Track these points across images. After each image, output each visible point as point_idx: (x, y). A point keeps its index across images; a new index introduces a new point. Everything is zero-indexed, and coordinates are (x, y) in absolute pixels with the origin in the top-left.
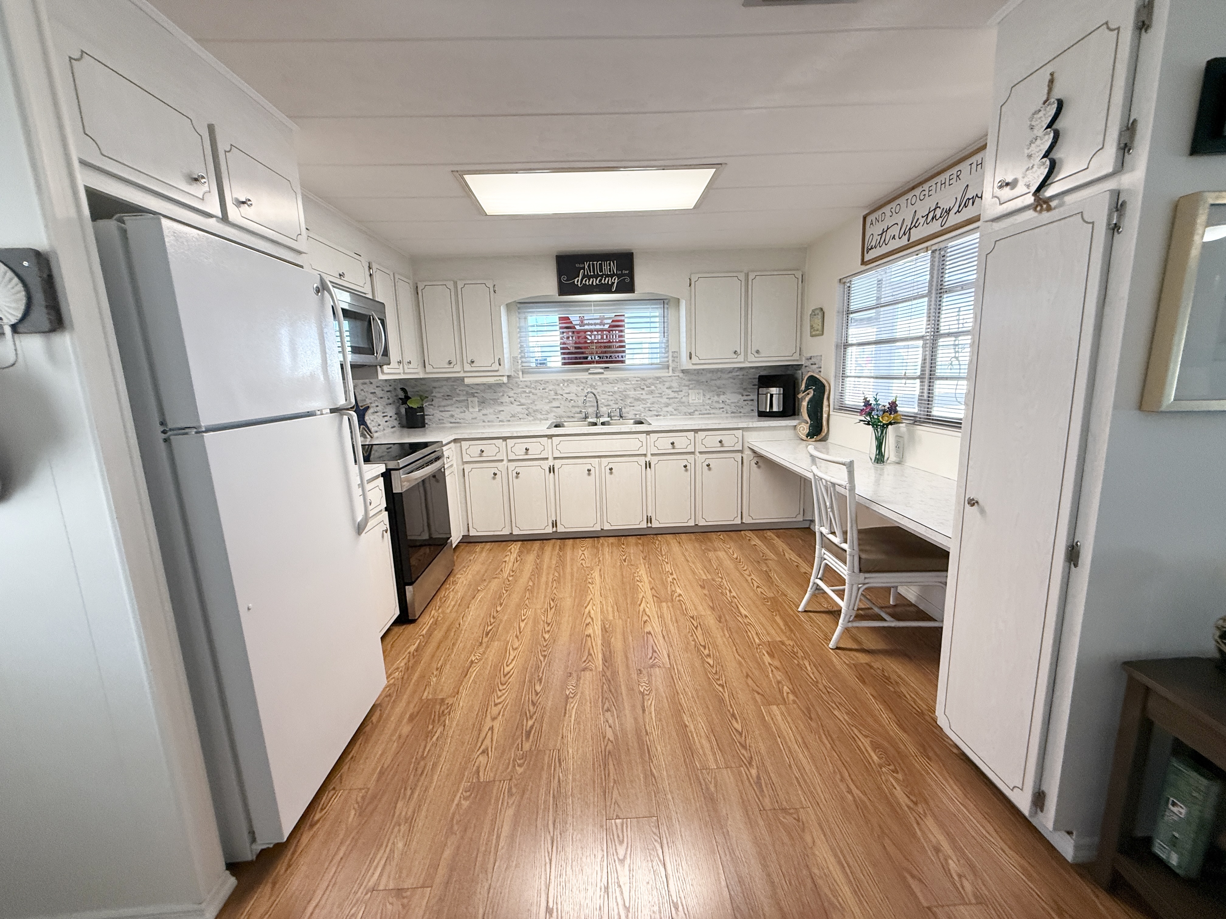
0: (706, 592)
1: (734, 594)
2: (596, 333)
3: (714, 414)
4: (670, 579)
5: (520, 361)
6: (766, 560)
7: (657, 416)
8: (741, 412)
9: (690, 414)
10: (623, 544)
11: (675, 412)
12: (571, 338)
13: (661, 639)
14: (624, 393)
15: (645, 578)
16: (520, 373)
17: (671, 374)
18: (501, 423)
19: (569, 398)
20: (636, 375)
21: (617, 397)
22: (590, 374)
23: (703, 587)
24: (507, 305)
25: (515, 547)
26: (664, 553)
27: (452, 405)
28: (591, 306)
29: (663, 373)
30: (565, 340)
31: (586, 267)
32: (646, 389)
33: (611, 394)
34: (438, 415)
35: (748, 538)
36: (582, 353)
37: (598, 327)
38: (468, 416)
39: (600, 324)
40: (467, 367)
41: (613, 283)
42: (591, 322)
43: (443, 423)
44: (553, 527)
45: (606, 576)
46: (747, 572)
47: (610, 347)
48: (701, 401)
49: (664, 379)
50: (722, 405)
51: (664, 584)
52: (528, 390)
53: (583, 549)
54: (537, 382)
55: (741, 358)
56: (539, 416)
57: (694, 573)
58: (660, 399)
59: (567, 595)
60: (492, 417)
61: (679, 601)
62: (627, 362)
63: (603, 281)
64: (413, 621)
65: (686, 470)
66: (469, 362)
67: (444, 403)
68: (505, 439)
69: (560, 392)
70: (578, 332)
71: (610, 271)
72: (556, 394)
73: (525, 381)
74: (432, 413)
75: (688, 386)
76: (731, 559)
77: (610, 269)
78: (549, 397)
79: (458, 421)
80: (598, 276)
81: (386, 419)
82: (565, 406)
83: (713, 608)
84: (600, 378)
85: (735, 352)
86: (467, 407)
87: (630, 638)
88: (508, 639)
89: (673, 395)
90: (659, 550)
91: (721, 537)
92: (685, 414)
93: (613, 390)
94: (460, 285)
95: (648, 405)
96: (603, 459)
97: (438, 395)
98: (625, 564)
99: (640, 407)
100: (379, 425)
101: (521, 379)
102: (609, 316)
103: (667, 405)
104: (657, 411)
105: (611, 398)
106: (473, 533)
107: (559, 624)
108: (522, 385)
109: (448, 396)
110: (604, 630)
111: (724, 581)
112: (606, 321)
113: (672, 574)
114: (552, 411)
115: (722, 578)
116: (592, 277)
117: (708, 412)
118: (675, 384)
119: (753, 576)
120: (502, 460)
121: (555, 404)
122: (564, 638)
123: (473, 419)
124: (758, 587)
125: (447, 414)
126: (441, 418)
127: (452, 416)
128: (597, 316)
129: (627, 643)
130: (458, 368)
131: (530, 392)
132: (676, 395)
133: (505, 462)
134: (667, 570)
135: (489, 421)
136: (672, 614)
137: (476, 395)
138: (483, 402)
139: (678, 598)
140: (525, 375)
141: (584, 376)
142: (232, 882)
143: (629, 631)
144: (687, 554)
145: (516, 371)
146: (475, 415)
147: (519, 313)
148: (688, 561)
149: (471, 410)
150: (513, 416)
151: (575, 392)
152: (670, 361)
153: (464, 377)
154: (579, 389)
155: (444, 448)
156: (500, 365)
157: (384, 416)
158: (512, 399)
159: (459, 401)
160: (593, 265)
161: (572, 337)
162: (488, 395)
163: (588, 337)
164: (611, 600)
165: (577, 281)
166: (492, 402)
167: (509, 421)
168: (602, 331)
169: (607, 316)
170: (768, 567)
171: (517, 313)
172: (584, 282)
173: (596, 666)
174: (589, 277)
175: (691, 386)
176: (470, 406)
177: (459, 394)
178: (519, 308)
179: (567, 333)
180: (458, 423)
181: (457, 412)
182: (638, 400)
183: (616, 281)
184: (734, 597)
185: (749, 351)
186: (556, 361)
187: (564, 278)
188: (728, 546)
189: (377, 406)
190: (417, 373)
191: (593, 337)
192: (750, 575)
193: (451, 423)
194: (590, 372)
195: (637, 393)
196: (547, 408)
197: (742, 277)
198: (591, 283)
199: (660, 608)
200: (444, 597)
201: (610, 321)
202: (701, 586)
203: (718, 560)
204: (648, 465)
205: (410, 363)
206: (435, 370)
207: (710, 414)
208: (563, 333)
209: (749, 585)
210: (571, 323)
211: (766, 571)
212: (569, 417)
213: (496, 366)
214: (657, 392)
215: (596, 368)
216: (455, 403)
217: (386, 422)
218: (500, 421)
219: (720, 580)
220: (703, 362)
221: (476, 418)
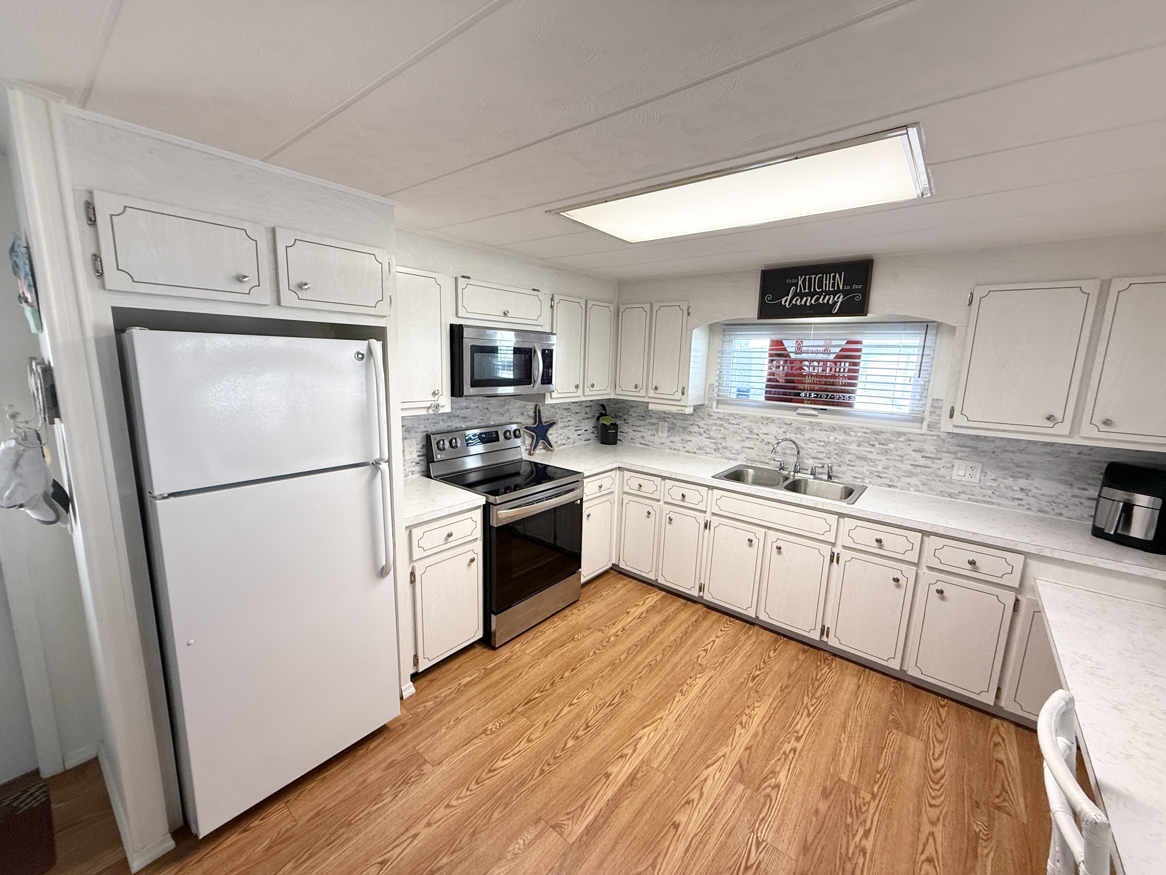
0: (823, 807)
1: (868, 844)
2: (816, 364)
3: (999, 504)
4: (787, 747)
5: (716, 390)
6: (999, 808)
7: (890, 486)
8: (1061, 514)
9: (950, 495)
10: (775, 650)
11: (922, 488)
12: (781, 368)
13: (682, 848)
14: (842, 446)
15: (755, 724)
16: (715, 403)
17: (924, 430)
18: (687, 454)
19: (766, 440)
20: (865, 425)
21: (831, 449)
22: (798, 414)
23: (825, 794)
24: (710, 325)
25: (654, 598)
26: (818, 694)
27: (644, 426)
28: (810, 329)
29: (913, 429)
30: (774, 369)
31: (800, 282)
32: (877, 446)
33: (823, 444)
34: (631, 434)
35: (997, 739)
36: (794, 388)
37: (820, 356)
38: (657, 440)
39: (824, 352)
40: (651, 393)
41: (835, 303)
42: (810, 349)
43: (635, 443)
44: (700, 590)
45: (710, 691)
46: (933, 813)
47: (833, 384)
48: (976, 480)
49: (912, 437)
50: (1019, 495)
51: (772, 750)
52: (719, 422)
53: (720, 633)
54: (731, 415)
55: (1064, 429)
56: (728, 454)
57: (834, 757)
58: (898, 465)
59: (641, 695)
60: (679, 445)
61: (768, 796)
62: (857, 406)
63: (821, 301)
64: (494, 648)
65: (898, 586)
66: (653, 388)
67: (638, 423)
68: (664, 478)
69: (756, 431)
70: (792, 361)
71: (833, 287)
72: (751, 432)
73: (718, 413)
74: (627, 432)
75: (956, 453)
76: (925, 765)
77: (834, 284)
78: (743, 435)
79: (647, 443)
80: (816, 293)
81: (579, 432)
82: (759, 449)
83: (805, 848)
84: (811, 422)
85: (1049, 418)
86: (657, 431)
87: (647, 816)
88: (535, 723)
89: (922, 462)
90: (817, 683)
91: (943, 711)
92: (942, 494)
93: (826, 440)
94: (656, 306)
95: (880, 468)
96: (770, 533)
97: (635, 415)
98: (750, 684)
99: (864, 469)
100: (569, 438)
101: (715, 410)
102: (838, 344)
103: (910, 475)
104: (891, 480)
105: (821, 449)
106: (622, 565)
107: (597, 734)
108: (715, 416)
109: (642, 416)
110: (632, 778)
111: (873, 805)
112: (833, 350)
113: (798, 739)
114: (743, 452)
115: (874, 797)
116: (806, 295)
117: (987, 499)
118: (930, 448)
119: (938, 830)
120: (659, 501)
121: (748, 444)
122: (580, 761)
123: (660, 443)
124: (929, 860)
125: (639, 435)
126: (633, 437)
127: (643, 437)
128: (822, 343)
129: (637, 819)
130: (642, 393)
131: (722, 425)
132: (929, 463)
133: (661, 503)
134: (798, 727)
135: (674, 449)
136: (737, 814)
137: (667, 419)
138: (672, 429)
139: (768, 790)
140: (719, 406)
141: (789, 416)
142: (171, 844)
143: (656, 802)
144: (853, 713)
145: (711, 399)
146: (663, 441)
147: (724, 335)
148: (844, 727)
149: (660, 434)
150: (700, 449)
151: (775, 434)
152: (927, 413)
153: (648, 403)
154: (781, 431)
155: (585, 481)
156: (683, 394)
157: (576, 430)
158: (702, 431)
159: (651, 424)
160: (810, 279)
161: (783, 367)
162: (679, 423)
163: (805, 368)
164: (681, 734)
165: (785, 301)
166: (681, 430)
167: (695, 453)
168: (825, 362)
169: (834, 343)
170: (990, 827)
171: (721, 336)
172: (794, 302)
173: (571, 831)
174: (802, 295)
175: (959, 455)
176: (660, 431)
177: (651, 416)
178: (724, 331)
179: (778, 361)
180: (647, 445)
181: (647, 433)
182: (863, 458)
183: (840, 300)
184: (864, 851)
185: (1086, 419)
186: (759, 393)
187: (769, 297)
188: (941, 737)
189: (570, 421)
190: (608, 394)
191: (811, 368)
192: (933, 823)
193: (641, 444)
194: (798, 411)
195: (864, 450)
196: (738, 446)
197: (1092, 287)
198: (803, 303)
199: (730, 789)
200: (542, 631)
201: (837, 350)
202: (825, 789)
203: (899, 753)
204: (834, 558)
205: (593, 386)
206: (624, 393)
207: (993, 503)
208: (773, 360)
209: (914, 845)
210: (785, 349)
211: (977, 835)
212: (763, 462)
213: (678, 396)
214: (895, 453)
215: (807, 408)
216: (647, 425)
217: (579, 435)
218: (686, 451)
219: (868, 798)
220: (975, 425)
221: (663, 444)
